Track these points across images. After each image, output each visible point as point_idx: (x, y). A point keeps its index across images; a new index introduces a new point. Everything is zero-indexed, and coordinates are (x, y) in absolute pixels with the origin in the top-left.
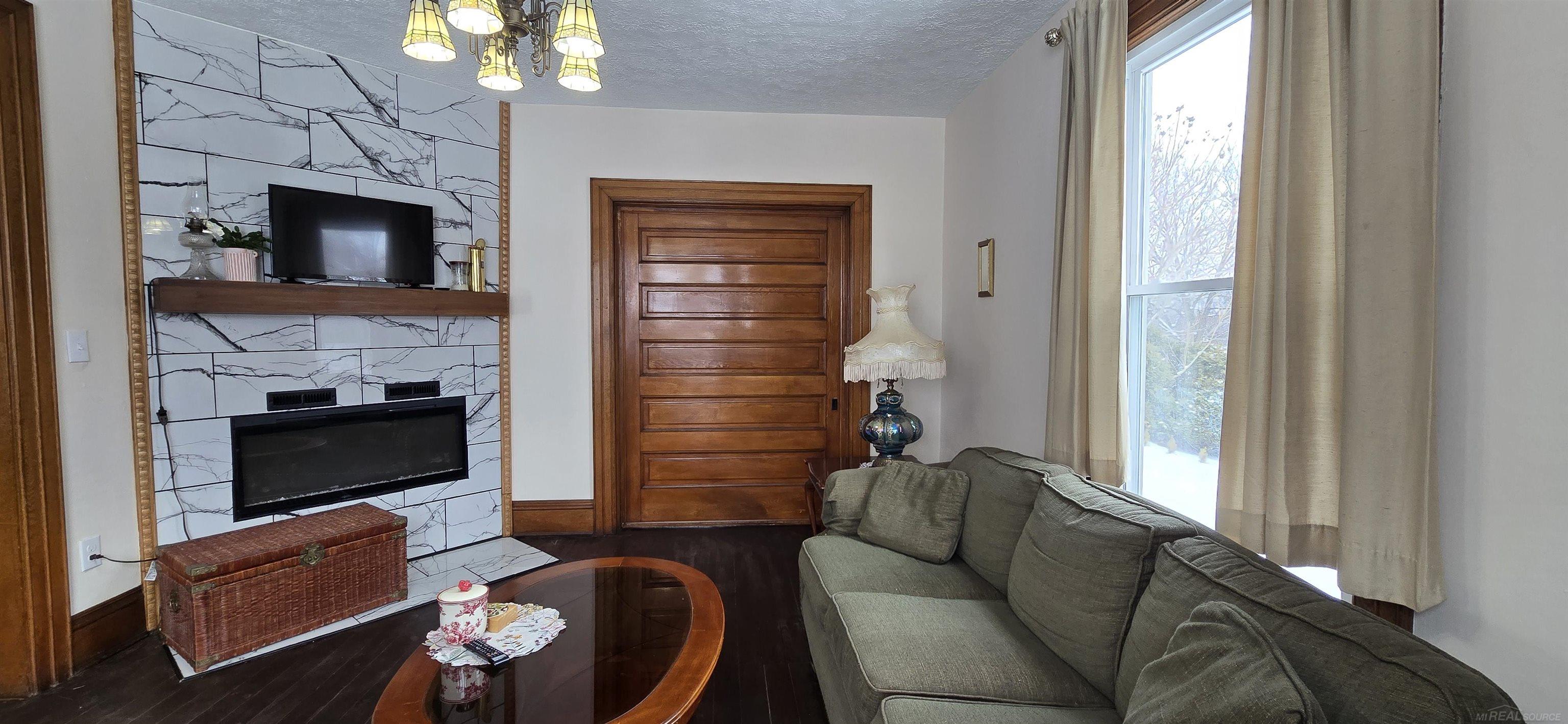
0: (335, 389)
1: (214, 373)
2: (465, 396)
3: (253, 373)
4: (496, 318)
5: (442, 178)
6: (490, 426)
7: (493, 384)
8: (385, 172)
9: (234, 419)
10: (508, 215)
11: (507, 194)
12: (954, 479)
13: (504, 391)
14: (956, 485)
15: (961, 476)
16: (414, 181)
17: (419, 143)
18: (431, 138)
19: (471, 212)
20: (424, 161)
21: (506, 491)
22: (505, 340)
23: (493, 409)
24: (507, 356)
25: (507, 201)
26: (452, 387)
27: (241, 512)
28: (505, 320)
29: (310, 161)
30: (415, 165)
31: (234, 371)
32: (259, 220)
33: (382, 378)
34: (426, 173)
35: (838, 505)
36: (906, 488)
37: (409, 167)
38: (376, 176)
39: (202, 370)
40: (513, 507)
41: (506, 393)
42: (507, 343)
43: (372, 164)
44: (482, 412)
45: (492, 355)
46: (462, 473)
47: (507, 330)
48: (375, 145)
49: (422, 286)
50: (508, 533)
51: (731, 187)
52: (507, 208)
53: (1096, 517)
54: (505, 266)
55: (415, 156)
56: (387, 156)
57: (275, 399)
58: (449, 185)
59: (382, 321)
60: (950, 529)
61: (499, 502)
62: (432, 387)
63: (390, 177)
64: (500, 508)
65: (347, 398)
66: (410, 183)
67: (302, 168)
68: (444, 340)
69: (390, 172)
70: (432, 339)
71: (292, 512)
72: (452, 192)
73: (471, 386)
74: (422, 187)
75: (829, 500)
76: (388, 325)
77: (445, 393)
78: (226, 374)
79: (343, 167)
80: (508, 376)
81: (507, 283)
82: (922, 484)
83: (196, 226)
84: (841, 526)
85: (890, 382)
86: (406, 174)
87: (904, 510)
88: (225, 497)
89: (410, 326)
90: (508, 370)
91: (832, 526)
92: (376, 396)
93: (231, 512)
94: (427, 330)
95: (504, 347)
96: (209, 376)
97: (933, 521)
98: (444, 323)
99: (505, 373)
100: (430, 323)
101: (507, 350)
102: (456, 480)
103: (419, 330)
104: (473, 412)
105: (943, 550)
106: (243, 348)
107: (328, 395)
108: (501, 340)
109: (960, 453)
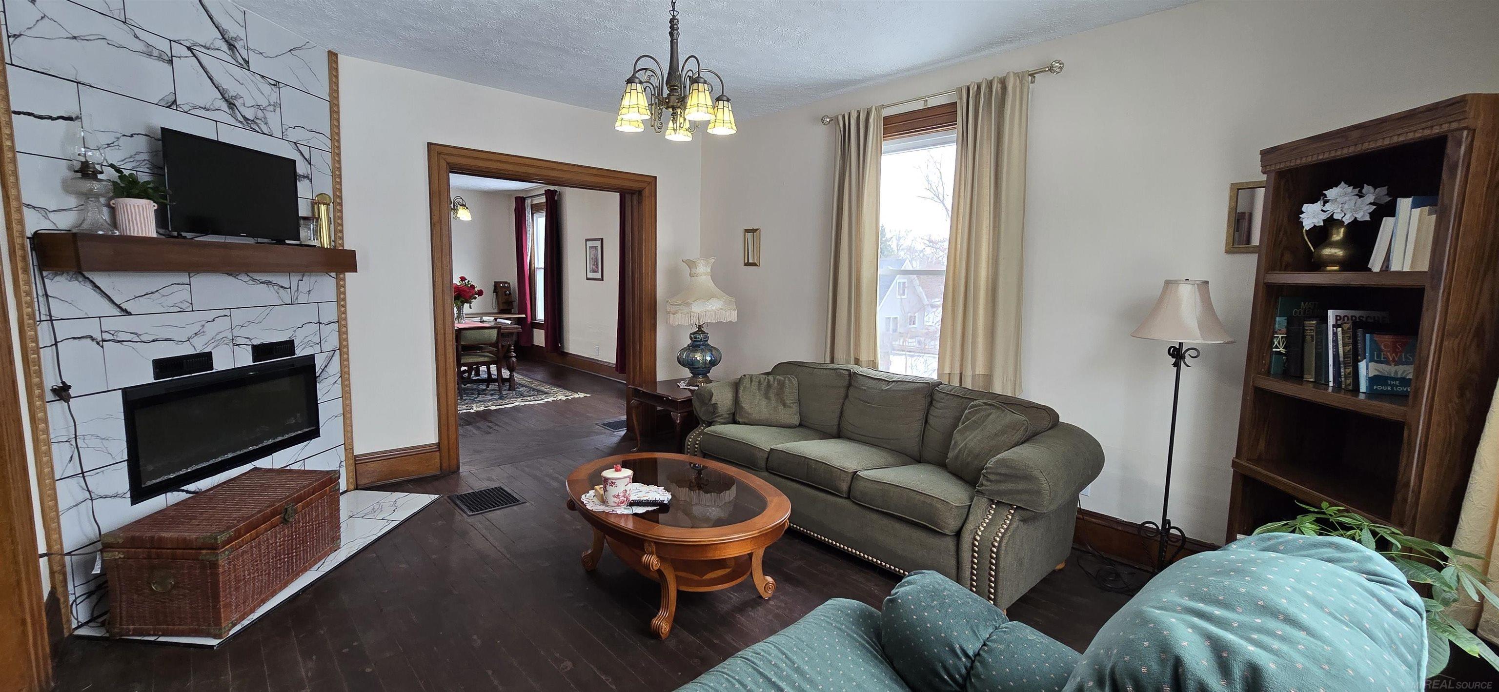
0: (210, 353)
1: (103, 341)
2: (314, 354)
3: (138, 339)
4: (333, 274)
5: (287, 127)
6: (334, 384)
7: (332, 341)
8: (241, 119)
9: (126, 392)
10: (340, 169)
11: (339, 148)
12: (790, 380)
13: (343, 348)
14: (792, 383)
15: (793, 378)
16: (265, 129)
17: (267, 89)
18: (276, 84)
19: (310, 164)
20: (271, 108)
21: (348, 446)
22: (342, 296)
23: (335, 367)
24: (345, 313)
25: (339, 155)
26: (303, 346)
27: (138, 494)
28: (342, 276)
29: (175, 101)
30: (264, 111)
31: (122, 337)
32: (134, 164)
33: (249, 338)
34: (273, 119)
35: (719, 405)
36: (759, 389)
37: (260, 114)
38: (233, 122)
39: (91, 337)
40: (356, 461)
41: (345, 350)
42: (344, 300)
43: (229, 108)
44: (327, 369)
45: (330, 312)
46: (315, 433)
47: (344, 286)
48: (233, 89)
49: (287, 242)
50: (352, 487)
52: (339, 162)
53: (899, 383)
54: (339, 221)
55: (264, 103)
56: (241, 101)
57: (162, 366)
58: (293, 135)
59: (247, 279)
60: (795, 408)
61: (343, 459)
62: (288, 346)
63: (245, 123)
64: (344, 464)
65: (221, 363)
66: (262, 131)
67: (169, 107)
68: (295, 298)
69: (244, 117)
70: (286, 297)
71: (182, 488)
72: (295, 143)
73: (318, 344)
74: (271, 136)
75: (712, 403)
76: (251, 282)
77: (300, 352)
78: (114, 341)
79: (205, 108)
80: (346, 333)
81: (342, 238)
82: (769, 386)
83: (86, 171)
84: (722, 419)
85: (700, 327)
86: (258, 121)
87: (764, 402)
88: (120, 479)
89: (268, 283)
90: (346, 326)
91: (716, 419)
92: (245, 359)
93: (128, 495)
94: (282, 287)
95: (342, 303)
96: (98, 343)
97: (784, 405)
98: (295, 279)
99: (344, 329)
100: (282, 280)
101: (344, 306)
102: (311, 439)
103: (276, 288)
104: (321, 370)
105: (795, 420)
106: (129, 310)
107: (205, 360)
108: (338, 296)
109: (775, 366)
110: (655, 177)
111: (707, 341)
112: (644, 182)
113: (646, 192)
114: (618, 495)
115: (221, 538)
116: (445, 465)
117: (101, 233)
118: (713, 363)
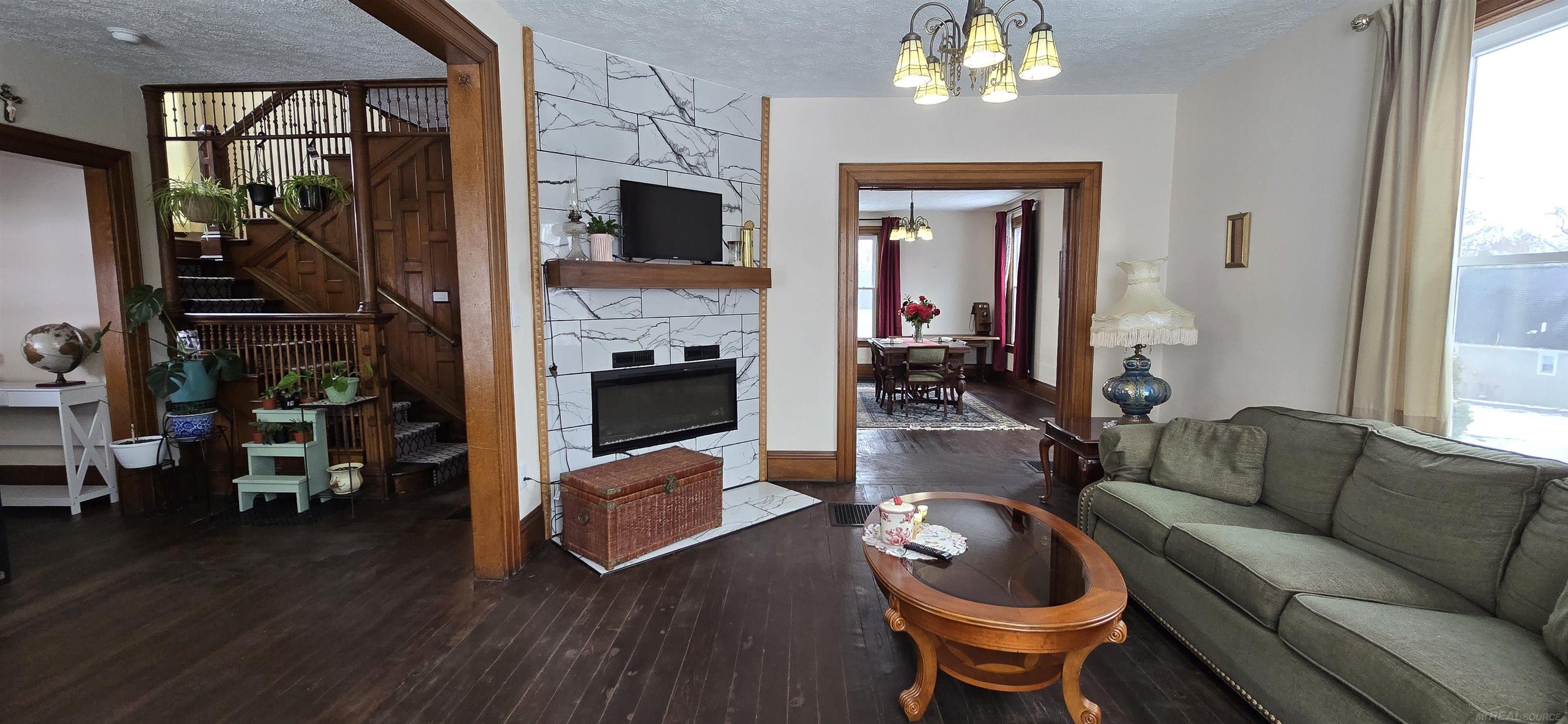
0: (653, 351)
1: (582, 337)
2: (736, 359)
3: (604, 337)
4: (757, 290)
5: (723, 168)
6: (752, 385)
7: (754, 349)
8: (685, 165)
9: (593, 374)
10: (767, 198)
11: (767, 180)
12: (1251, 433)
13: (762, 355)
14: (1256, 438)
15: (1259, 431)
16: (705, 172)
17: (707, 138)
18: (716, 134)
19: (741, 197)
20: (711, 154)
21: (763, 443)
22: (763, 309)
23: (754, 369)
24: (765, 324)
25: (767, 186)
26: (727, 351)
27: (598, 451)
28: (764, 292)
29: (639, 159)
30: (705, 157)
31: (593, 335)
32: (608, 209)
33: (682, 341)
34: (712, 163)
35: (1127, 455)
36: (1197, 441)
37: (701, 160)
38: (680, 169)
39: (574, 334)
40: (768, 456)
41: (763, 357)
42: (765, 312)
43: (678, 159)
44: (747, 372)
45: (753, 323)
46: (733, 426)
47: (765, 301)
48: (680, 142)
49: (713, 262)
50: (764, 479)
51: (966, 168)
52: (767, 192)
53: (1459, 460)
54: (764, 244)
55: (704, 150)
56: (687, 152)
57: (619, 359)
58: (727, 174)
59: (683, 293)
60: (1254, 476)
61: (757, 452)
62: (714, 350)
63: (689, 169)
64: (757, 456)
65: (661, 359)
66: (702, 173)
67: (633, 165)
68: (723, 309)
69: (689, 165)
70: (715, 309)
71: (627, 452)
72: (729, 180)
73: (740, 350)
74: (709, 176)
75: (1117, 450)
76: (687, 296)
77: (723, 356)
78: (588, 337)
79: (659, 162)
80: (765, 342)
81: (766, 259)
82: (1214, 438)
83: (574, 217)
84: (1129, 474)
85: (1138, 347)
86: (700, 166)
87: (1199, 460)
88: (586, 437)
89: (701, 297)
90: (765, 336)
91: (1119, 473)
92: (679, 358)
93: (591, 449)
94: (712, 301)
95: (763, 316)
96: (578, 339)
97: (1234, 469)
98: (723, 294)
99: (764, 338)
100: (712, 295)
101: (765, 318)
102: (729, 430)
103: (707, 301)
104: (741, 373)
105: (1252, 494)
106: (599, 316)
107: (648, 356)
108: (760, 309)
109: (1240, 412)
110: (1101, 163)
111: (1148, 370)
112: (1081, 171)
113: (1087, 183)
114: (891, 532)
115: (611, 492)
116: (841, 473)
117: (577, 259)
118: (1153, 401)
